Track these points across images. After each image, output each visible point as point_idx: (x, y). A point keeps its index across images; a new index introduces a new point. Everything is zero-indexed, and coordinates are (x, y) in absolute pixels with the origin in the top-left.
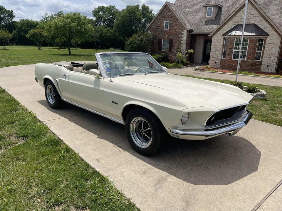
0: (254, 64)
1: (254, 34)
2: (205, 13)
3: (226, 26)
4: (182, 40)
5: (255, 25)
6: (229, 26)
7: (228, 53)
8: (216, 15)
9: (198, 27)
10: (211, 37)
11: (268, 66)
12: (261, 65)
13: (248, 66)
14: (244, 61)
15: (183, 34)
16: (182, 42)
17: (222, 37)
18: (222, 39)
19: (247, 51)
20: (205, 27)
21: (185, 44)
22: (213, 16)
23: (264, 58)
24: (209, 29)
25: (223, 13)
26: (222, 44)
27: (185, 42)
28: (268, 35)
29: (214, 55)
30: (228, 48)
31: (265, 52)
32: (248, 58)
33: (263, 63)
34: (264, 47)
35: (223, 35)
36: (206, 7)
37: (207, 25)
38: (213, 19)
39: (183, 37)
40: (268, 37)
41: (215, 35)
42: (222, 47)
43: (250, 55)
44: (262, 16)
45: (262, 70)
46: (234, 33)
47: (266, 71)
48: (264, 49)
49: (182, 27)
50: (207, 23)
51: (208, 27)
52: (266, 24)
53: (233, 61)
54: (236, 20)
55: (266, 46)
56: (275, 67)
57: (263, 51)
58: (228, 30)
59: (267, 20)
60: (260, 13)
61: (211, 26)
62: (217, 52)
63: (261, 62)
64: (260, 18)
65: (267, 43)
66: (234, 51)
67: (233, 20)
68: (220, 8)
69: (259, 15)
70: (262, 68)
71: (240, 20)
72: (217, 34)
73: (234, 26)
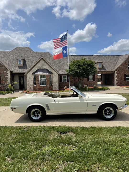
0: (50, 87)
1: (48, 73)
2: (18, 62)
3: (33, 70)
4: (8, 77)
5: (47, 69)
6: (34, 69)
7: (37, 83)
8: (24, 64)
9: (15, 69)
10: (26, 75)
11: (55, 87)
12: (52, 87)
13: (48, 88)
14: (46, 86)
15: (7, 74)
16: (7, 78)
17: (32, 75)
18: (32, 76)
19: (46, 81)
20: (19, 69)
21: (10, 79)
22: (22, 64)
23: (53, 84)
24: (22, 71)
25: (27, 63)
26: (32, 78)
27: (10, 78)
28: (53, 74)
29: (29, 84)
30: (37, 80)
31: (53, 81)
32: (47, 84)
33: (53, 86)
34: (52, 79)
35: (32, 74)
36: (17, 59)
37: (20, 68)
38: (23, 65)
39: (8, 75)
40: (53, 75)
41: (28, 74)
42: (32, 80)
43: (48, 83)
44: (49, 65)
45: (53, 89)
46: (38, 73)
47: (55, 89)
48: (52, 80)
49: (7, 70)
50: (20, 67)
51: (21, 69)
52: (51, 69)
53: (40, 86)
54: (37, 67)
55: (53, 78)
56: (58, 87)
57: (52, 81)
58: (34, 71)
59: (51, 67)
60: (48, 64)
61: (23, 69)
62: (30, 82)
63: (52, 86)
64: (48, 66)
65: (53, 77)
66: (40, 81)
67: (36, 66)
68: (24, 60)
69: (47, 65)
70: (53, 88)
71: (39, 67)
72: (29, 73)
73: (37, 69)
